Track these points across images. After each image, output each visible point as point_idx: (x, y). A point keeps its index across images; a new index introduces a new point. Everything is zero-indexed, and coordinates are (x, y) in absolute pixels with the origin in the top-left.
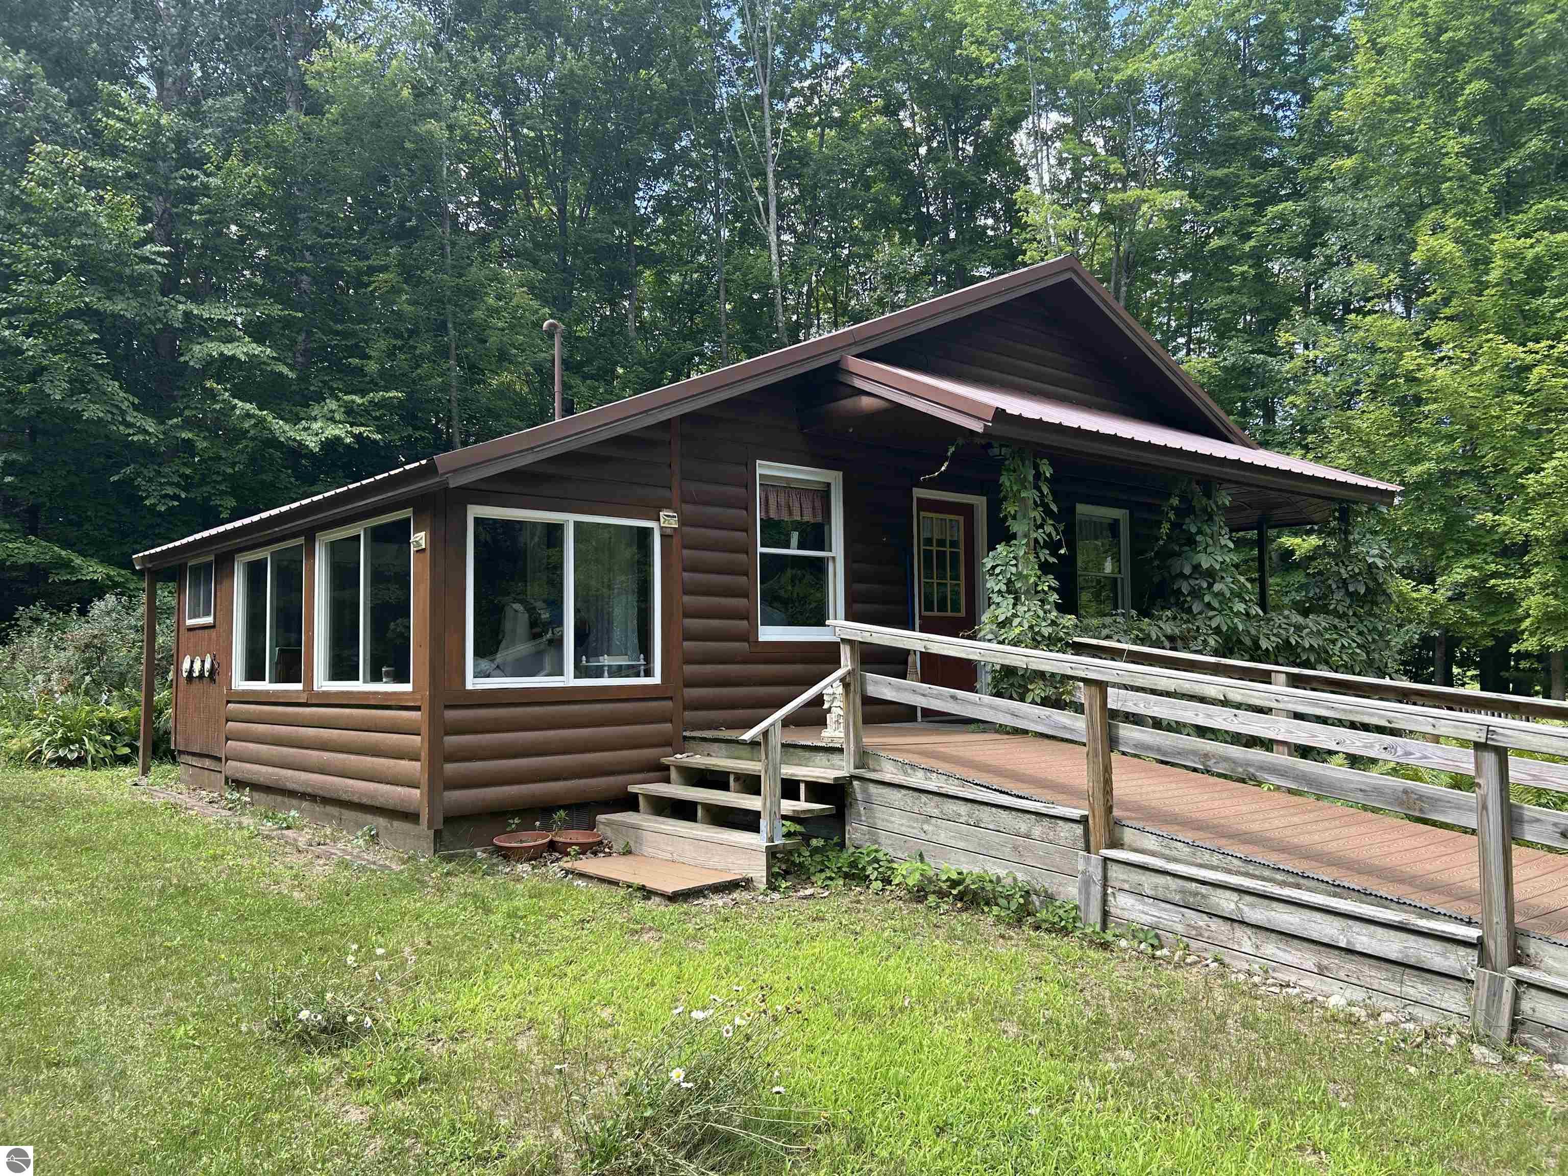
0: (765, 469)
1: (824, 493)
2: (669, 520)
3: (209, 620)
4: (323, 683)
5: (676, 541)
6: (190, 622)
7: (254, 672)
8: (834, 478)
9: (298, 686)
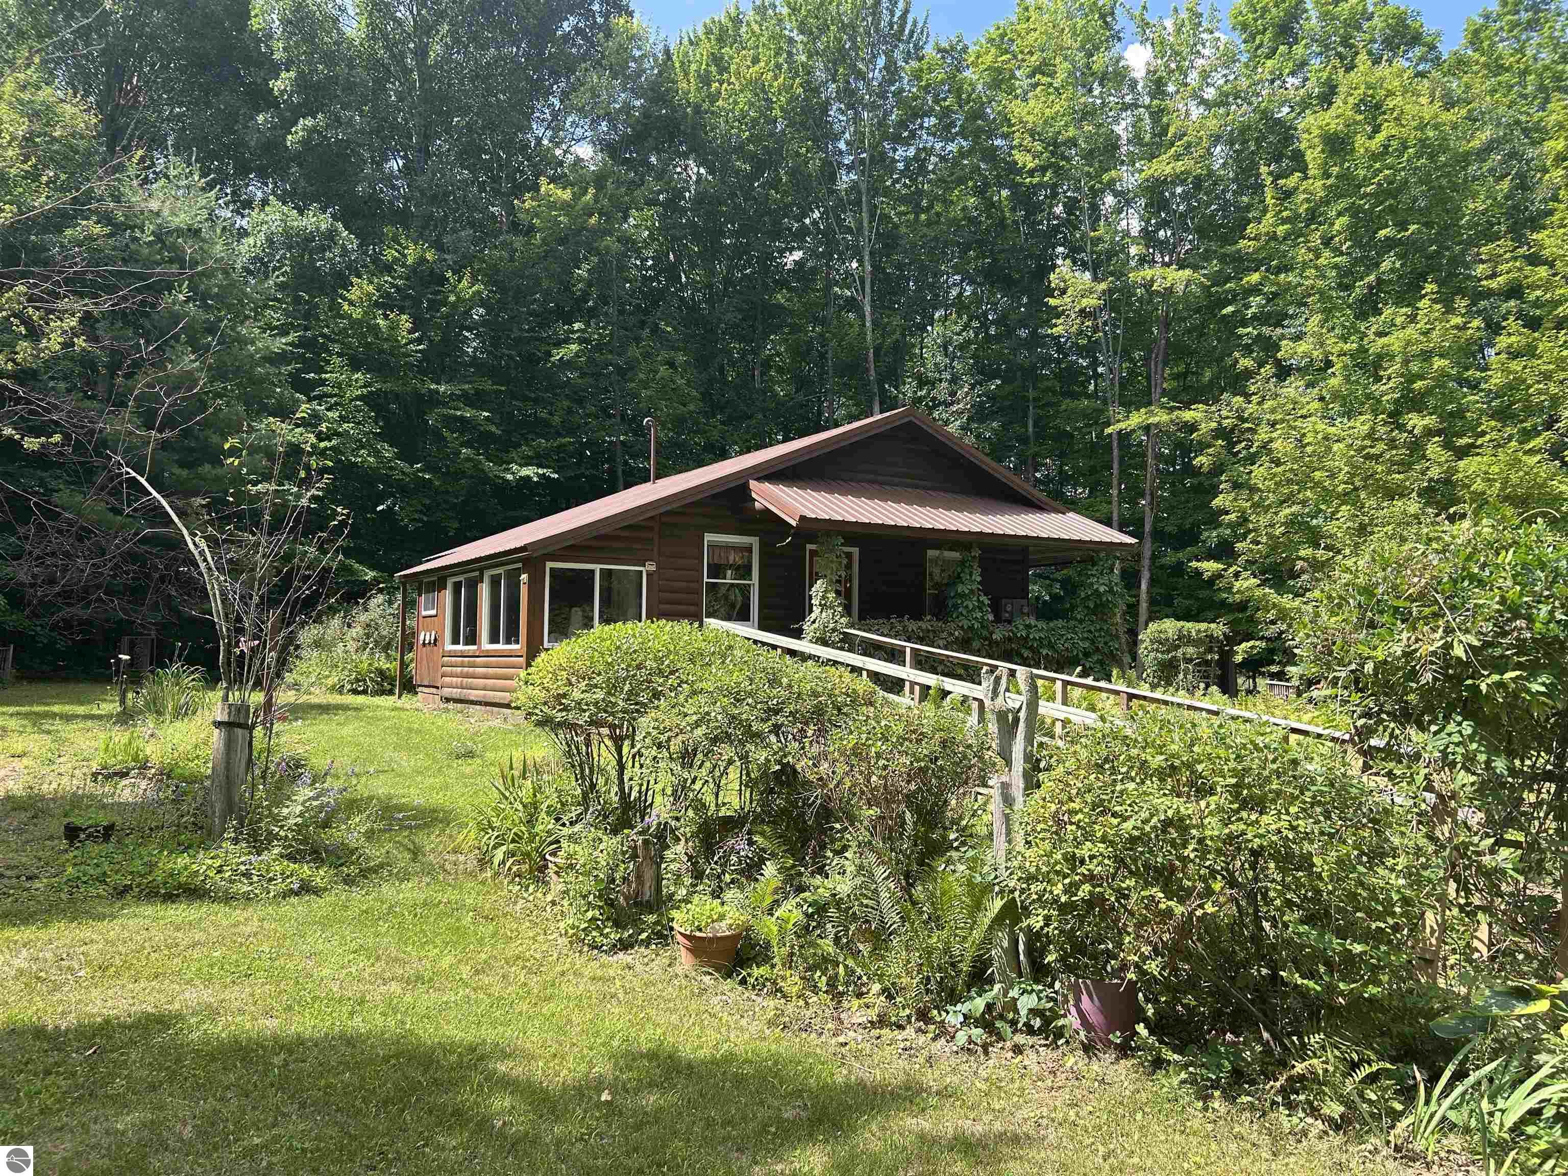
0: (709, 537)
1: (749, 549)
2: (651, 567)
3: (433, 612)
4: (487, 646)
5: (655, 577)
6: (424, 613)
7: (455, 641)
8: (753, 541)
9: (474, 647)
